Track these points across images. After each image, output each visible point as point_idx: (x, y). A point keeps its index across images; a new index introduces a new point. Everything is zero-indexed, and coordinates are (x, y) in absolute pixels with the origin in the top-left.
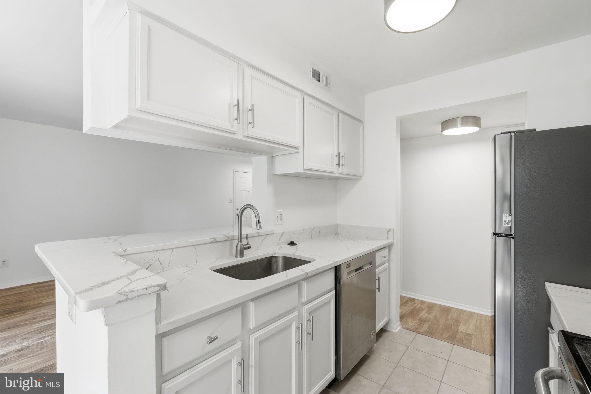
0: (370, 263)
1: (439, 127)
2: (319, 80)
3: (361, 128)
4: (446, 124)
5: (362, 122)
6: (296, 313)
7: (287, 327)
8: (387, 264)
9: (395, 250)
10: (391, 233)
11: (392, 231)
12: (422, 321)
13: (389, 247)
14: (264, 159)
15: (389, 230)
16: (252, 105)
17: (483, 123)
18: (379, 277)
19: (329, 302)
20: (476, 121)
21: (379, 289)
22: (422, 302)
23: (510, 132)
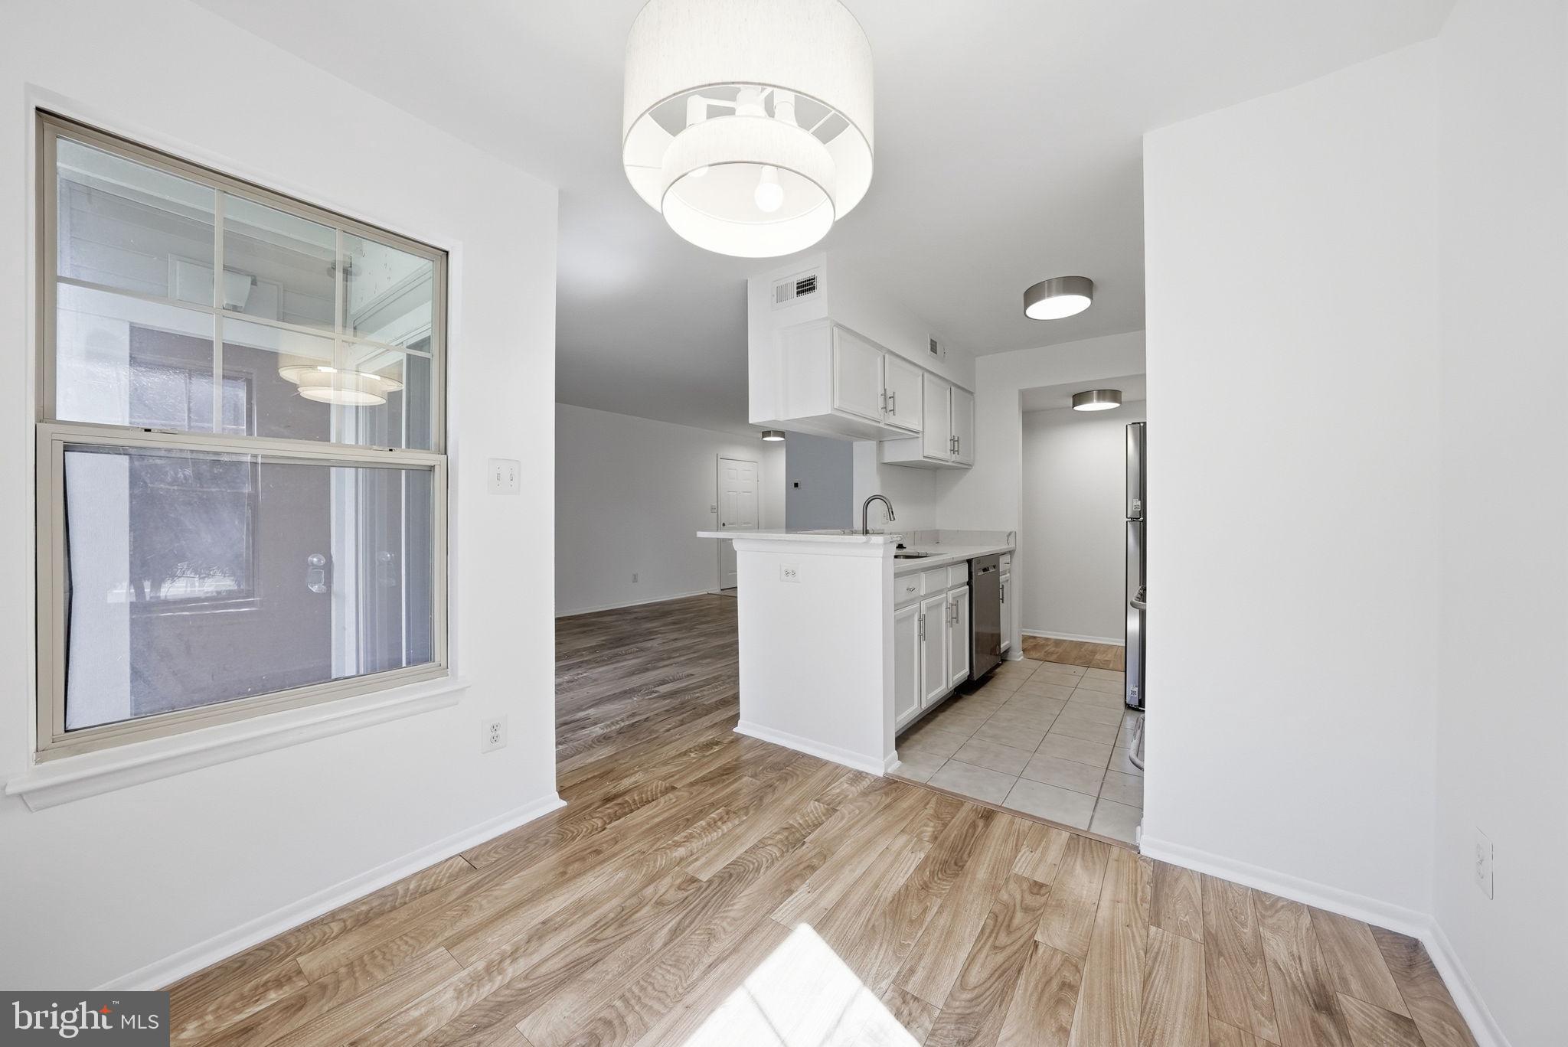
0: (994, 567)
1: (1071, 401)
2: (936, 353)
3: (972, 403)
4: (1079, 398)
5: (972, 393)
6: (944, 595)
7: (939, 605)
8: (1008, 575)
9: (1018, 559)
10: (1012, 538)
11: (1013, 534)
12: (1048, 654)
13: (1011, 553)
14: (873, 444)
15: (1010, 534)
16: (894, 393)
17: (1124, 397)
18: (1003, 586)
19: (965, 594)
20: (1114, 395)
21: (1002, 599)
22: (1047, 639)
23: (1139, 423)
